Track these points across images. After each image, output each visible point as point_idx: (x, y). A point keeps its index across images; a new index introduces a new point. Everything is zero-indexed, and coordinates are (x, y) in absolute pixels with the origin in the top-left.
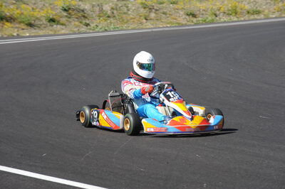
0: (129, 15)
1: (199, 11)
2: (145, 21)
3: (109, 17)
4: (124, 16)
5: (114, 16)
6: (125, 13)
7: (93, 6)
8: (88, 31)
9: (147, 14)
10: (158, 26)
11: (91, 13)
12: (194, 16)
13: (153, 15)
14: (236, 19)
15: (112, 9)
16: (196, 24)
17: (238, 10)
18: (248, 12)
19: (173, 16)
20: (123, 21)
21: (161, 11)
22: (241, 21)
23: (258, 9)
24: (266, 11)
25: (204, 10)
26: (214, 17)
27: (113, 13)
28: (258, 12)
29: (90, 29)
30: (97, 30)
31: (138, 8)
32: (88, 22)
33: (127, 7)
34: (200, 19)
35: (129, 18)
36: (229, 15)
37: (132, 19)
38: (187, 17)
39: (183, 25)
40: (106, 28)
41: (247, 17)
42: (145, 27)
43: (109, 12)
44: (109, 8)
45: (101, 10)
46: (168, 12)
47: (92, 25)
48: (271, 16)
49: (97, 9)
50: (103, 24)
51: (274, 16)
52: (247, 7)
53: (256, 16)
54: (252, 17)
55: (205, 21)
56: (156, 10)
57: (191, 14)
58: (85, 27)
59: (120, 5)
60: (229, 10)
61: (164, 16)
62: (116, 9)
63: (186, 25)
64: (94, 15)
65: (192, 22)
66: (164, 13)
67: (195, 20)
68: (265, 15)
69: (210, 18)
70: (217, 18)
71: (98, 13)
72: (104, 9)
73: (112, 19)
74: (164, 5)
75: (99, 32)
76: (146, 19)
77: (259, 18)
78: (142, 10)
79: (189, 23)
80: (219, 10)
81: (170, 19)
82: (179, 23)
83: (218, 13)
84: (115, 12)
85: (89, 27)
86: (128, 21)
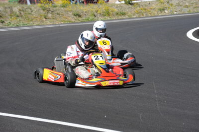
0: (33, 15)
1: (83, 13)
2: (45, 19)
3: (18, 16)
4: (29, 15)
5: (22, 16)
6: (29, 14)
7: (5, 8)
8: (4, 26)
9: (46, 15)
10: (54, 23)
11: (4, 13)
12: (79, 16)
13: (50, 15)
14: (110, 19)
15: (20, 10)
16: (82, 22)
17: (110, 12)
18: (117, 14)
19: (64, 16)
20: (28, 19)
21: (56, 12)
22: (113, 20)
23: (124, 11)
24: (130, 13)
25: (86, 12)
26: (94, 17)
27: (20, 13)
28: (124, 14)
29: (5, 25)
30: (10, 26)
31: (39, 10)
32: (3, 20)
33: (31, 9)
34: (84, 18)
35: (33, 18)
36: (104, 15)
37: (35, 18)
38: (75, 17)
39: (73, 23)
40: (18, 25)
41: (116, 17)
42: (45, 24)
43: (18, 13)
44: (17, 10)
45: (12, 11)
46: (61, 13)
47: (6, 22)
48: (133, 17)
49: (8, 10)
50: (14, 21)
51: (135, 17)
52: (116, 10)
53: (122, 17)
54: (120, 17)
55: (88, 20)
56: (53, 12)
57: (77, 15)
58: (1, 23)
59: (25, 8)
60: (103, 12)
61: (58, 16)
62: (23, 11)
63: (75, 23)
64: (7, 15)
65: (79, 20)
66: (58, 14)
67: (80, 19)
68: (129, 16)
69: (91, 18)
70: (96, 18)
71: (9, 13)
72: (14, 10)
73: (20, 18)
74: (57, 8)
75: (12, 27)
77: (124, 18)
78: (42, 11)
79: (76, 21)
80: (97, 12)
81: (63, 19)
82: (70, 21)
83: (96, 14)
84: (22, 13)
85: (4, 24)
86: (32, 20)
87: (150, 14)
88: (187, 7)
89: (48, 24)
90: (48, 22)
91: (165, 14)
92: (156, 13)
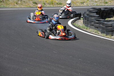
0: (10, 1)
1: (38, 2)
2: (16, 4)
3: (1, 2)
4: (8, 2)
5: (3, 2)
9: (17, 2)
12: (36, 4)
13: (19, 2)
14: (52, 6)
17: (53, 2)
18: (57, 4)
19: (28, 3)
20: (7, 4)
23: (61, 2)
24: (64, 4)
25: (40, 2)
26: (44, 5)
27: (3, 0)
28: (61, 4)
35: (9, 3)
36: (50, 4)
37: (11, 3)
38: (33, 4)
41: (56, 6)
42: (16, 7)
46: (26, 2)
52: (57, 2)
54: (59, 6)
57: (35, 3)
60: (50, 2)
66: (24, 2)
67: (36, 5)
70: (45, 5)
76: (17, 4)
77: (61, 6)
79: (34, 7)
80: (46, 2)
82: (30, 6)
86: (9, 4)
87: (76, 5)
88: (96, 2)
89: (18, 7)
90: (18, 6)
91: (83, 5)
92: (79, 4)
